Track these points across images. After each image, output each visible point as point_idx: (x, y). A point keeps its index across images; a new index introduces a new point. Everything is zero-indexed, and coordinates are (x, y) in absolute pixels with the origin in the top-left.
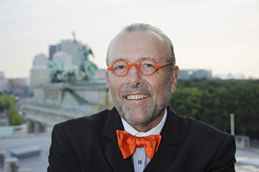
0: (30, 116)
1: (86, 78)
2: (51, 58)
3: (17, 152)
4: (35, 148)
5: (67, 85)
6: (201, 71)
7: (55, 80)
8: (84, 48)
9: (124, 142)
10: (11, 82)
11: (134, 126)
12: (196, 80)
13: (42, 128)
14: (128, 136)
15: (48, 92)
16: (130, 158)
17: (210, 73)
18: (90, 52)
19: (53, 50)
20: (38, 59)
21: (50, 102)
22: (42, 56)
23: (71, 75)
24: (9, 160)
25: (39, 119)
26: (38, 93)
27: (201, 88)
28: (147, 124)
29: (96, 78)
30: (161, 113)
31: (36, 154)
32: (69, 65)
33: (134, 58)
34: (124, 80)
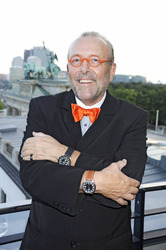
0: (9, 103)
1: (51, 77)
2: (25, 60)
4: (13, 126)
5: (37, 82)
6: (138, 77)
7: (28, 77)
8: (51, 53)
9: (76, 111)
12: (134, 84)
13: (18, 113)
15: (23, 86)
17: (145, 79)
18: (56, 57)
19: (27, 54)
20: (15, 61)
21: (24, 93)
22: (19, 58)
23: (40, 74)
25: (15, 105)
26: (16, 86)
27: (137, 90)
29: (59, 77)
31: (13, 130)
32: (39, 66)
33: (86, 54)
34: (78, 69)
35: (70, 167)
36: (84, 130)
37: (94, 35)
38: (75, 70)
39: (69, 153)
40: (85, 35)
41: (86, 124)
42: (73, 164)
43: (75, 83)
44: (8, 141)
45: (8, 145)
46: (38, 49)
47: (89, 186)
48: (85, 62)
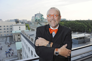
0: (32, 28)
1: (42, 21)
2: (35, 17)
3: (30, 34)
4: (33, 34)
5: (38, 22)
6: (64, 19)
7: (36, 21)
8: (41, 15)
9: (51, 30)
10: (28, 21)
11: (52, 27)
12: (63, 21)
13: (34, 30)
14: (51, 29)
15: (35, 23)
16: (52, 34)
17: (66, 19)
18: (43, 15)
19: (36, 15)
20: (33, 17)
21: (35, 25)
22: (34, 16)
23: (39, 20)
24: (28, 36)
26: (33, 23)
27: (64, 22)
28: (55, 27)
29: (44, 20)
30: (58, 25)
31: (33, 35)
32: (39, 18)
33: (52, 14)
34: (50, 18)
35: (50, 48)
36: (53, 36)
37: (54, 8)
38: (49, 19)
39: (50, 43)
40: (51, 8)
41: (54, 34)
42: (51, 47)
43: (49, 22)
44: (32, 38)
45: (32, 39)
46: (38, 14)
47: (57, 53)
48: (52, 16)
